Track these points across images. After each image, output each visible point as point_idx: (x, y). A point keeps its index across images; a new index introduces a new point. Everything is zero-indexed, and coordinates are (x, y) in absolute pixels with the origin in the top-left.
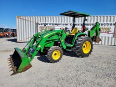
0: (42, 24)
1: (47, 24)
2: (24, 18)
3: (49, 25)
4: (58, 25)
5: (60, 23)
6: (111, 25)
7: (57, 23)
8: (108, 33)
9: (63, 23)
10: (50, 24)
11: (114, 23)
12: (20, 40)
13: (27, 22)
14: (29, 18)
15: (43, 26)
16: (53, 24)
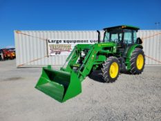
0: (52, 41)
3: (63, 43)
4: (75, 42)
5: (77, 39)
7: (74, 39)
9: (81, 39)
10: (64, 41)
13: (31, 38)
15: (55, 43)
16: (68, 42)
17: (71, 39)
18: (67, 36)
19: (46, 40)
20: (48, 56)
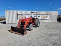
0: (20, 14)
1: (22, 14)
2: (10, 11)
7: (27, 14)
10: (24, 14)
12: (8, 22)
16: (25, 14)
19: (17, 14)
20: (18, 20)
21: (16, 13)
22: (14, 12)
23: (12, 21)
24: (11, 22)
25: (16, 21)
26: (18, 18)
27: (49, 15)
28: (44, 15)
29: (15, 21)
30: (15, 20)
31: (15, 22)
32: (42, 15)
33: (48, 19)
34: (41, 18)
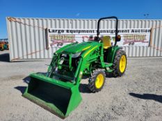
0: (53, 31)
1: (63, 31)
2: (22, 21)
3: (65, 33)
4: (79, 32)
5: (82, 29)
6: (146, 31)
7: (78, 29)
8: (143, 42)
9: (86, 29)
10: (67, 31)
11: (150, 29)
14: (32, 21)
16: (71, 31)
17: (74, 29)
18: (70, 25)
19: (46, 30)
20: (47, 49)
21: (41, 26)
22: (36, 25)
23: (29, 52)
24: (25, 57)
25: (42, 52)
26: (50, 42)
27: (150, 31)
28: (133, 31)
29: (38, 53)
30: (38, 50)
31: (38, 57)
32: (126, 31)
33: (147, 44)
34: (124, 43)
